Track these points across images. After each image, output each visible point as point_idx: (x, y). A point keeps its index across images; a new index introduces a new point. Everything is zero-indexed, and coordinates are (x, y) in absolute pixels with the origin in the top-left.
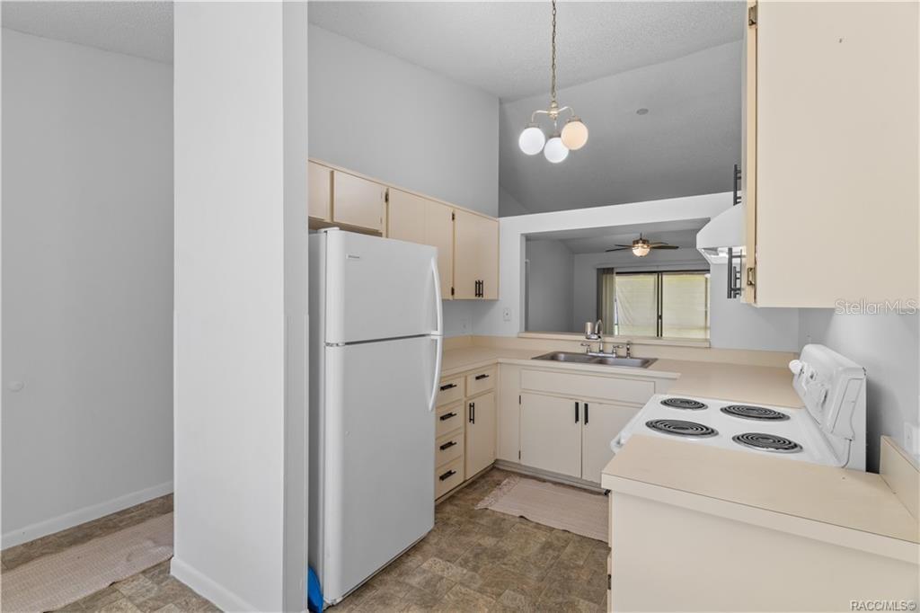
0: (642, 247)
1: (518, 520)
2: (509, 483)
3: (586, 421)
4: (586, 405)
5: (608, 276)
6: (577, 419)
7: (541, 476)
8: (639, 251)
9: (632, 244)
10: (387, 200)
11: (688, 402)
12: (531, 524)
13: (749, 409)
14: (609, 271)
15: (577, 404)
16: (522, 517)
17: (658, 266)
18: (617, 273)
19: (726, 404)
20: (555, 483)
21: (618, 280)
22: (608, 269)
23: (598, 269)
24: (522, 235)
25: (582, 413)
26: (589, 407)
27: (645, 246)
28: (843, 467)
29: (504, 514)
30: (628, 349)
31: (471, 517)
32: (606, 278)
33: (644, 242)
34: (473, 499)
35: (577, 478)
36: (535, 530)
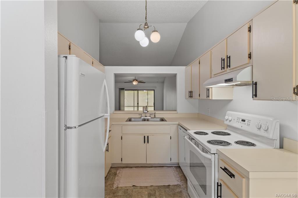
0: (136, 82)
1: (133, 188)
2: (119, 172)
3: (148, 142)
4: (148, 137)
5: (123, 91)
6: (145, 142)
7: (129, 166)
8: (135, 83)
9: (133, 81)
10: (70, 49)
11: (203, 132)
12: (138, 188)
13: (219, 132)
14: (123, 89)
15: (145, 137)
16: (133, 186)
17: (137, 88)
18: (126, 90)
19: (213, 131)
20: (136, 167)
21: (126, 92)
22: (122, 88)
23: (119, 88)
24: (114, 73)
25: (146, 140)
26: (149, 137)
27: (137, 82)
28: (274, 148)
29: (126, 187)
30: (155, 115)
31: (114, 194)
32: (122, 91)
33: (136, 80)
34: (109, 184)
35: (145, 163)
36: (141, 190)
